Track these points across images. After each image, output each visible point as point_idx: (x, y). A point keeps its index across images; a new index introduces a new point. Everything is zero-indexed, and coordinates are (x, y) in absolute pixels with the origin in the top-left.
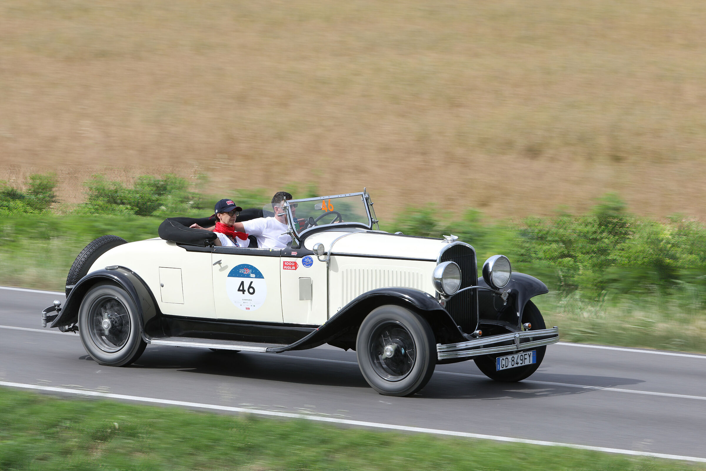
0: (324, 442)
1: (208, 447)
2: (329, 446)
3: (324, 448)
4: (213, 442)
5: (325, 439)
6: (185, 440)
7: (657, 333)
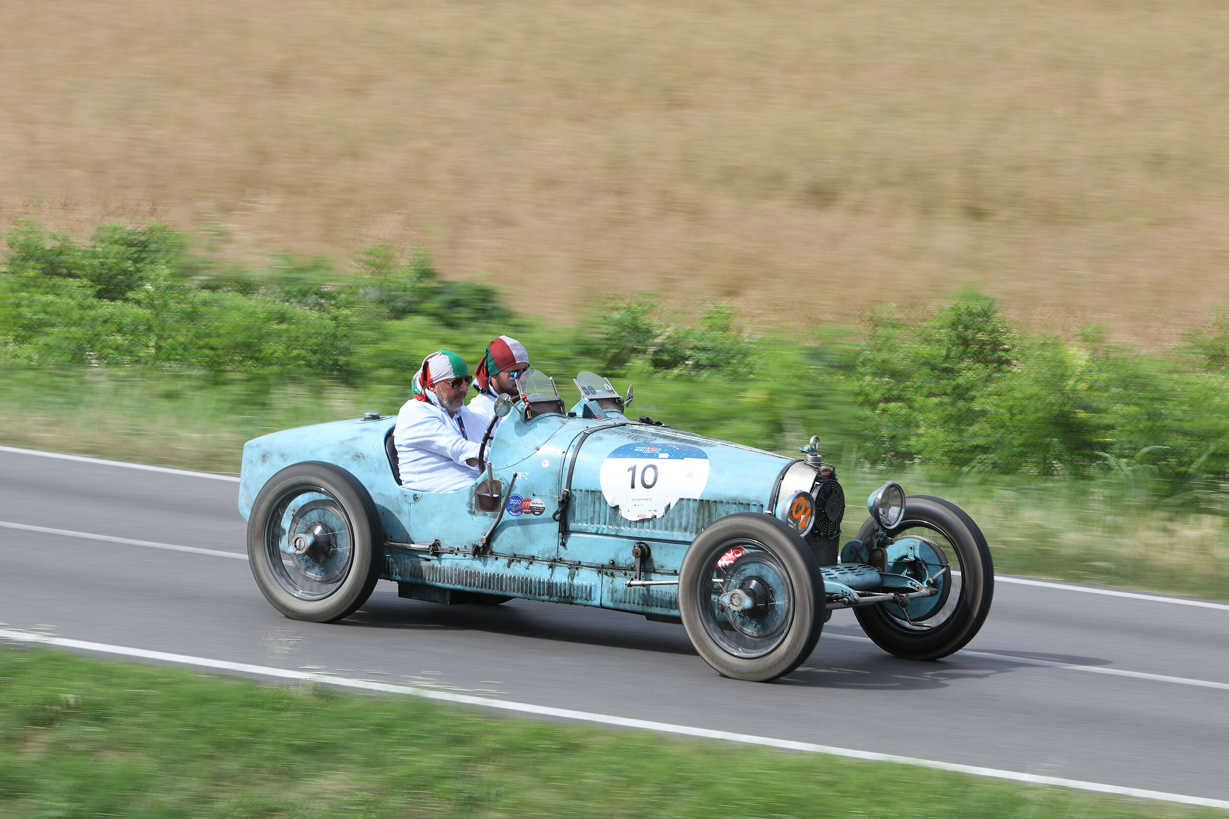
0: (457, 741)
1: (240, 744)
2: (466, 749)
3: (457, 753)
4: (251, 736)
5: (460, 737)
6: (197, 731)
7: (1064, 552)
